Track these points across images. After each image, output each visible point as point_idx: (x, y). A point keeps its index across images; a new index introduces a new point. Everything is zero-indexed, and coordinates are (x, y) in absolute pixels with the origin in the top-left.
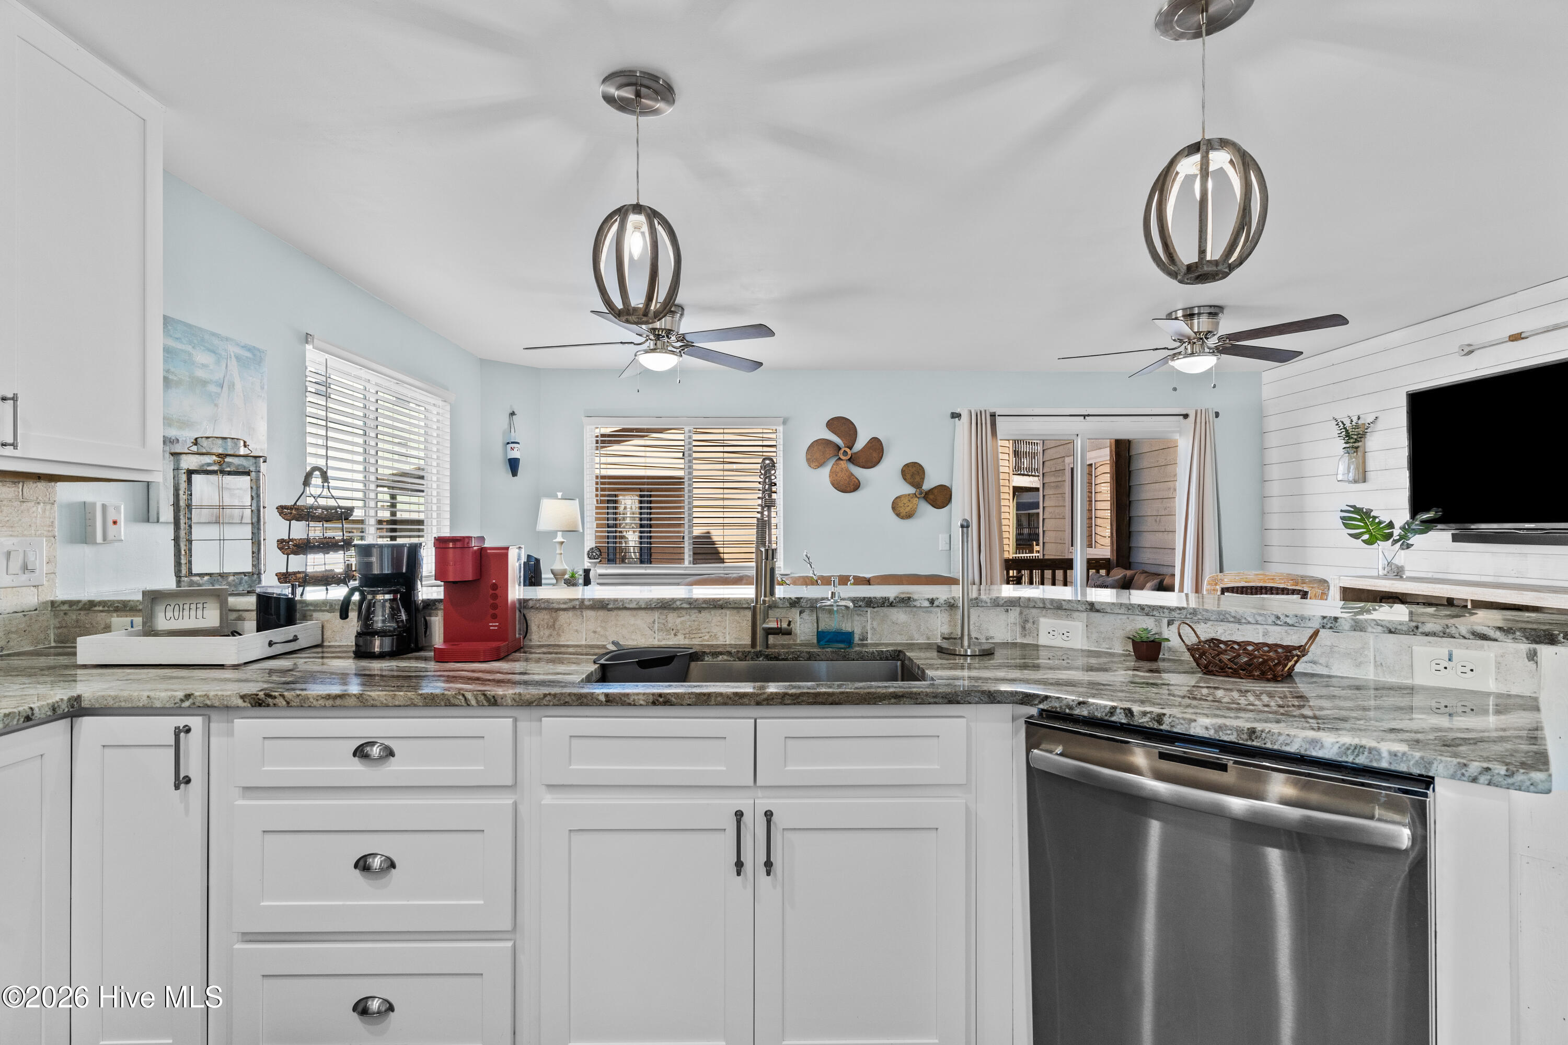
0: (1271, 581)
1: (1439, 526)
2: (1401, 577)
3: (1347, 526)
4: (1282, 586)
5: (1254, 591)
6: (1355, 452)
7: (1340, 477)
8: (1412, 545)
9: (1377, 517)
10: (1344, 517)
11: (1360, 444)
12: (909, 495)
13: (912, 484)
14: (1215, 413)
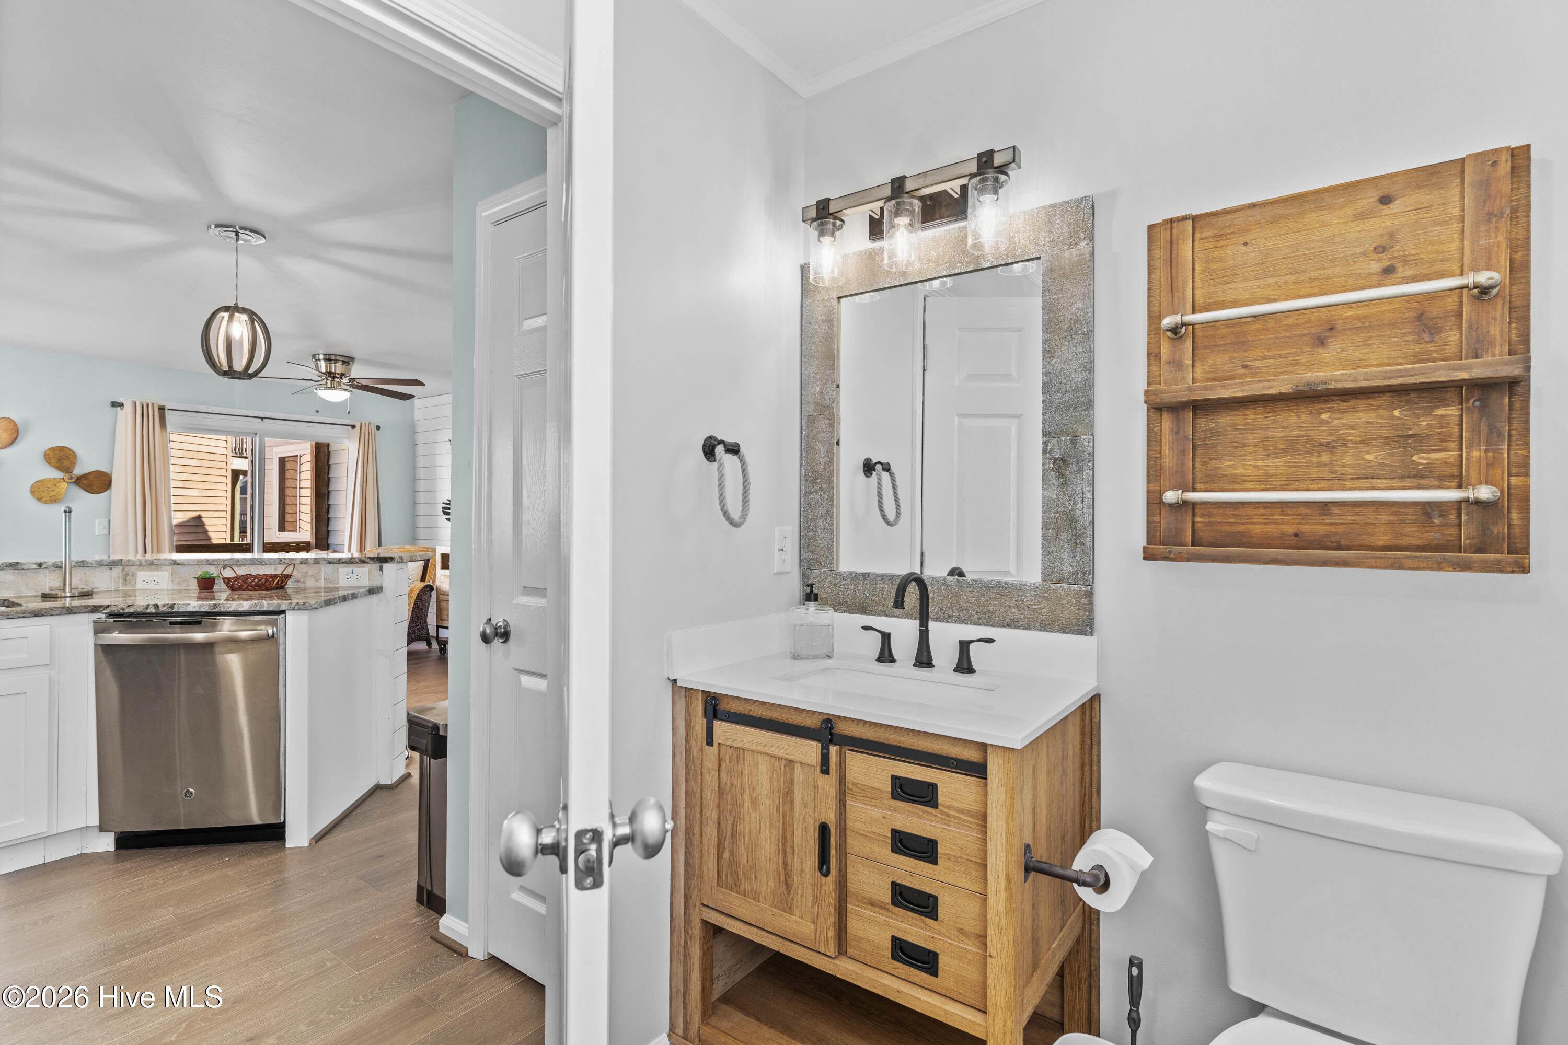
0: (406, 553)
12: (55, 479)
13: (60, 468)
14: (377, 426)
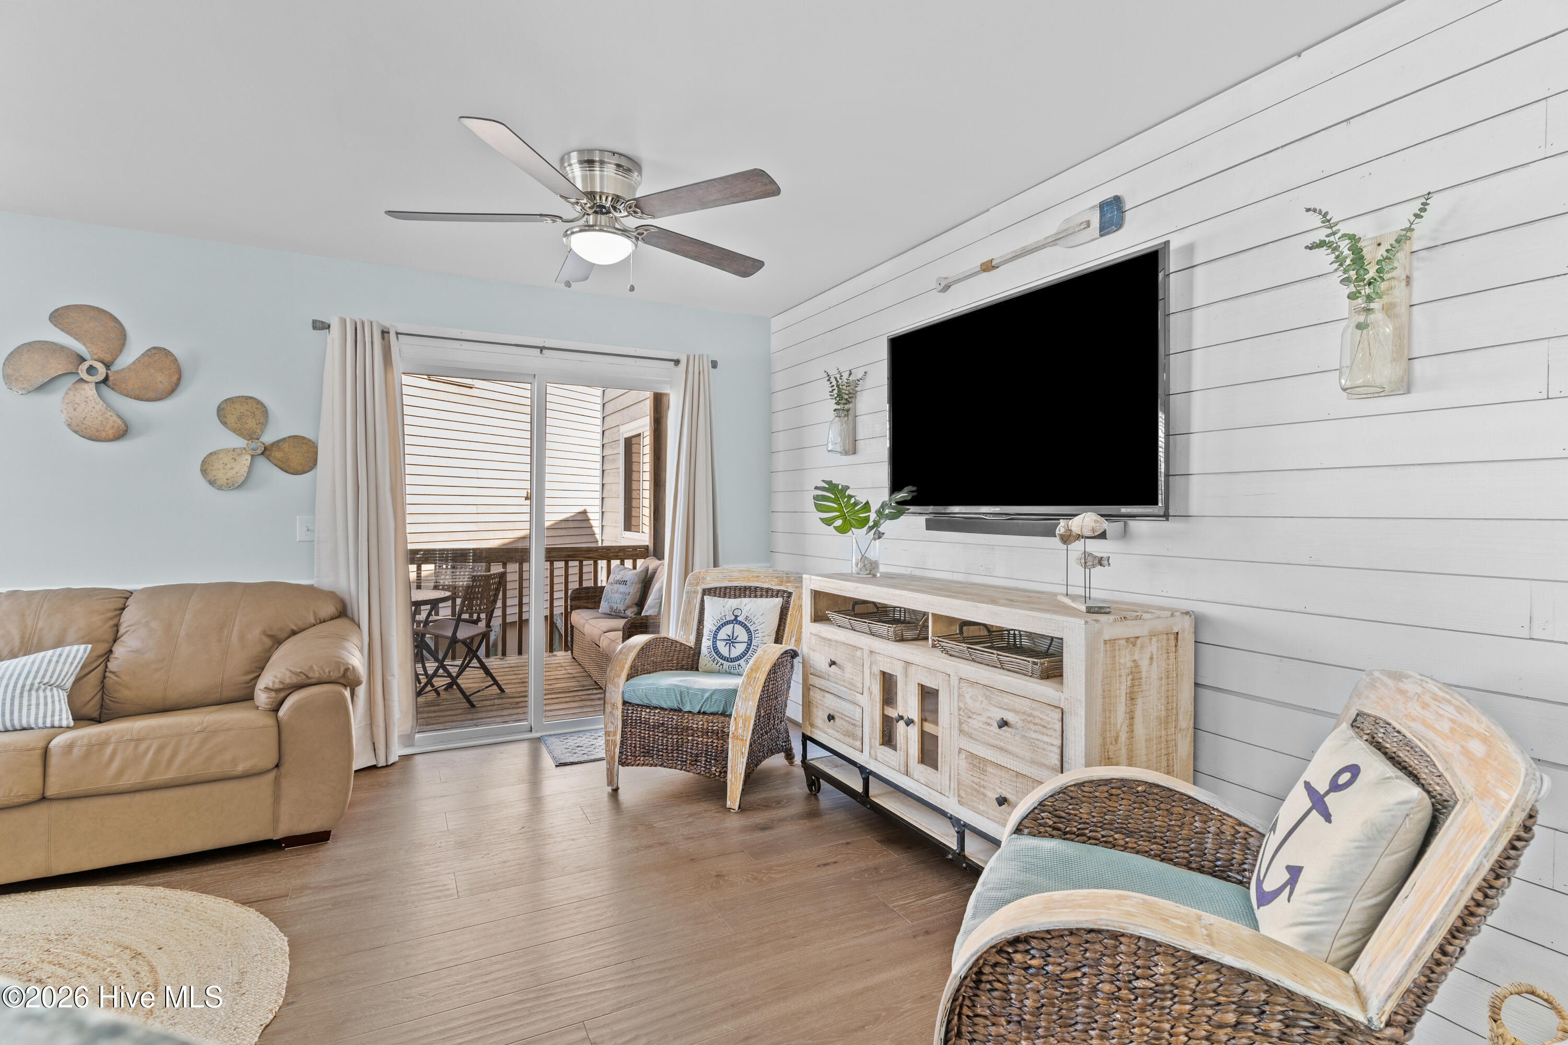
0: (756, 579)
1: (912, 509)
2: (874, 576)
3: (819, 508)
4: (766, 586)
5: (737, 592)
6: (845, 416)
7: (830, 447)
8: (883, 534)
9: (854, 496)
10: (817, 495)
11: (850, 406)
12: (234, 450)
13: (239, 432)
14: (712, 361)
